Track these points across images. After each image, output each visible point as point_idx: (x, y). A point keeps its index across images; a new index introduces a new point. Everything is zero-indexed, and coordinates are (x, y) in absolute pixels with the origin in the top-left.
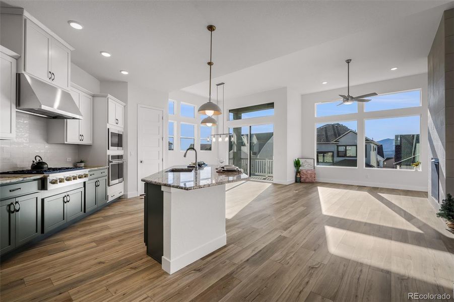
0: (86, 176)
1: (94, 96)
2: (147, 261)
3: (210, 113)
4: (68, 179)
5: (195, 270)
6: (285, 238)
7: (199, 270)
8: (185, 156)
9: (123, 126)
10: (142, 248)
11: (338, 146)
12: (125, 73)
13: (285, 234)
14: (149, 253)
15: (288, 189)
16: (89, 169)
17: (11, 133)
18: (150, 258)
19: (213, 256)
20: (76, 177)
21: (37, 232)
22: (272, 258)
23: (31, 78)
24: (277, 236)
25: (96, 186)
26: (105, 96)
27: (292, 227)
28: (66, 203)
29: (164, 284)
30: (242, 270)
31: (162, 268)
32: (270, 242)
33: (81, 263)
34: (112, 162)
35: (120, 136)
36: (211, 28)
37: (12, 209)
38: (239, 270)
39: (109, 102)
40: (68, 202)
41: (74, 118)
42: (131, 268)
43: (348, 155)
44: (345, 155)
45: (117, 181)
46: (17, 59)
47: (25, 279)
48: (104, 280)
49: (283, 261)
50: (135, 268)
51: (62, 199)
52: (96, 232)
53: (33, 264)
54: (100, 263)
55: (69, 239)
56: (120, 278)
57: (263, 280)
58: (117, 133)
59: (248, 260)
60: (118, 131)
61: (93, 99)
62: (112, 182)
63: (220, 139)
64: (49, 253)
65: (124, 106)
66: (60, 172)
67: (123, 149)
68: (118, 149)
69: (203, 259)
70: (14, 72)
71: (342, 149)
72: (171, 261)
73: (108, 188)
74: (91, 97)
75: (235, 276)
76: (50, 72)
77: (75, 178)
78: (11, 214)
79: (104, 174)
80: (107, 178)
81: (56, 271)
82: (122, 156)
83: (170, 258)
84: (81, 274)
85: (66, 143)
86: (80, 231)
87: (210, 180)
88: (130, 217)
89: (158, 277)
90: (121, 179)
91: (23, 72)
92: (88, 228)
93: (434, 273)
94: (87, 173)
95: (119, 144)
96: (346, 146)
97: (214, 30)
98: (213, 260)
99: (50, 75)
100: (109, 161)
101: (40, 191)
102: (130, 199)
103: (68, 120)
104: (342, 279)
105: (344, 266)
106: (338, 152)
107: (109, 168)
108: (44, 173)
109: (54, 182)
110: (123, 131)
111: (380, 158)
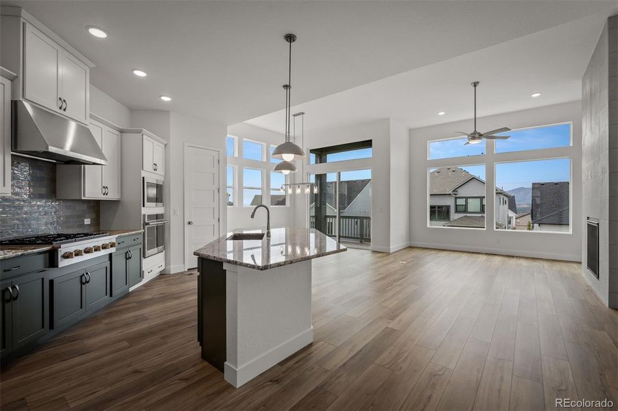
0: (112, 245)
1: (122, 131)
2: (201, 369)
3: (288, 157)
4: (88, 251)
5: (271, 381)
6: (393, 330)
7: (277, 381)
8: (252, 216)
9: (163, 174)
10: (195, 349)
11: (456, 198)
12: (166, 99)
13: (392, 325)
14: (205, 356)
15: (392, 260)
16: (117, 236)
17: (4, 186)
18: (206, 363)
19: (297, 359)
20: (99, 247)
21: (43, 327)
22: (377, 361)
23: (33, 107)
24: (383, 328)
25: (127, 259)
26: (139, 132)
27: (402, 314)
28: (84, 284)
29: (228, 403)
30: (338, 380)
31: (225, 379)
32: (373, 336)
33: (107, 373)
34: (148, 224)
35: (159, 187)
36: (290, 38)
37: (7, 297)
38: (333, 379)
39: (144, 140)
40: (88, 282)
41: (94, 164)
42: (180, 379)
43: (469, 210)
44: (465, 211)
45: (155, 250)
46: (13, 80)
47: (27, 398)
48: (143, 398)
49: (393, 366)
50: (186, 379)
51: (79, 278)
52: (127, 324)
53: (39, 375)
54: (136, 372)
55: (89, 337)
56: (166, 394)
57: (368, 394)
58: (155, 182)
59: (344, 365)
60: (157, 181)
61: (121, 136)
62: (148, 252)
63: (298, 191)
64: (61, 357)
65: (166, 145)
66: (75, 241)
67: (163, 206)
68: (156, 206)
69: (281, 364)
70: (8, 99)
71: (461, 202)
72: (237, 370)
73: (144, 261)
74: (117, 133)
75: (328, 390)
76: (60, 99)
77: (97, 249)
78: (6, 304)
79: (137, 241)
80: (141, 246)
81: (72, 385)
82: (162, 215)
83: (236, 364)
84: (109, 389)
85: (83, 198)
86: (106, 324)
87: (284, 246)
88: (175, 302)
89: (219, 393)
90: (160, 248)
91: (21, 99)
92: (116, 318)
93: (601, 380)
94: (114, 241)
95: (158, 199)
96: (467, 198)
97: (294, 41)
98: (296, 365)
99: (60, 102)
100: (144, 222)
101: (47, 269)
102: (174, 275)
103: (86, 166)
104: (477, 390)
105: (478, 371)
106: (456, 206)
107: (144, 233)
108: (52, 244)
109: (67, 256)
110: (163, 179)
111: (511, 214)
